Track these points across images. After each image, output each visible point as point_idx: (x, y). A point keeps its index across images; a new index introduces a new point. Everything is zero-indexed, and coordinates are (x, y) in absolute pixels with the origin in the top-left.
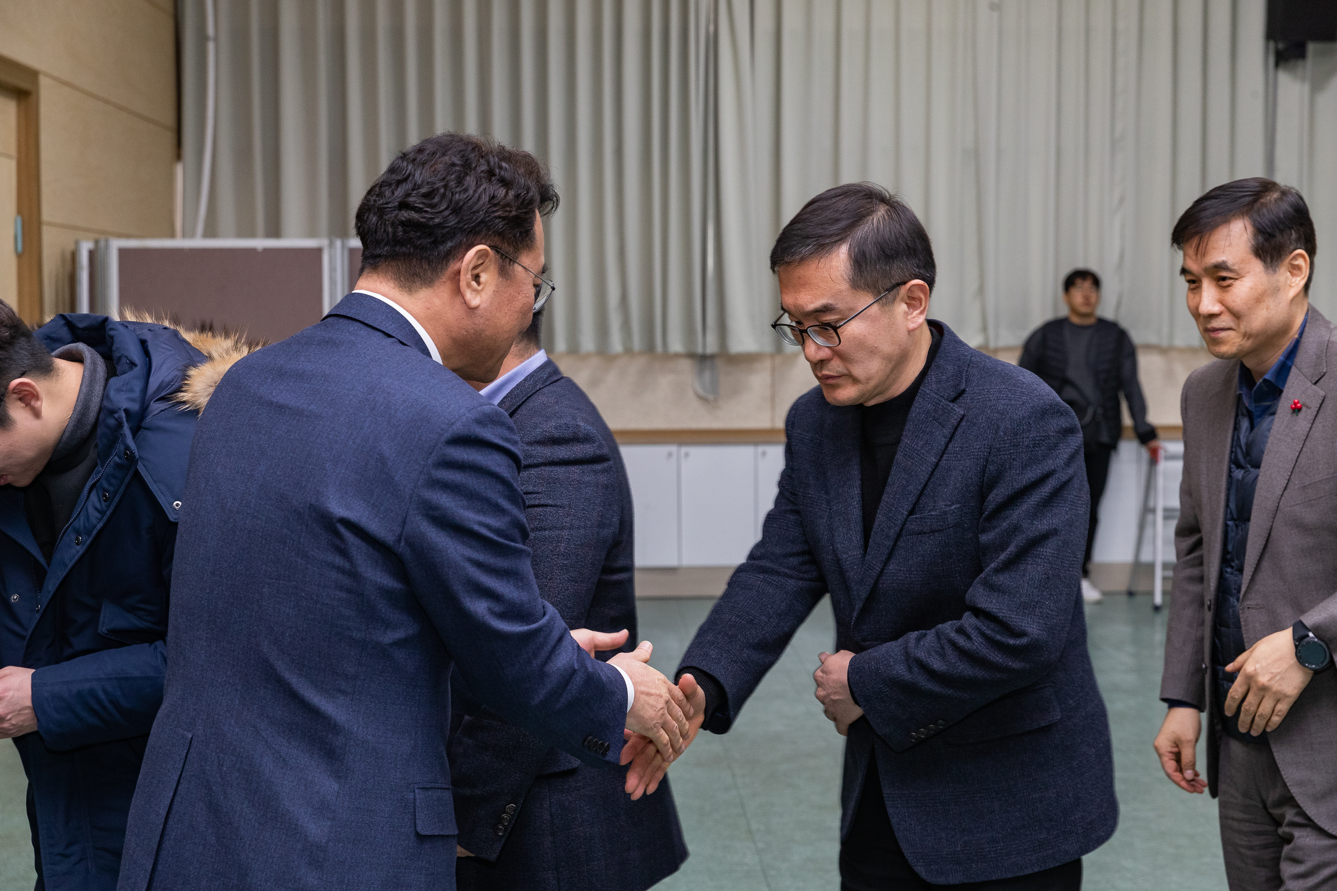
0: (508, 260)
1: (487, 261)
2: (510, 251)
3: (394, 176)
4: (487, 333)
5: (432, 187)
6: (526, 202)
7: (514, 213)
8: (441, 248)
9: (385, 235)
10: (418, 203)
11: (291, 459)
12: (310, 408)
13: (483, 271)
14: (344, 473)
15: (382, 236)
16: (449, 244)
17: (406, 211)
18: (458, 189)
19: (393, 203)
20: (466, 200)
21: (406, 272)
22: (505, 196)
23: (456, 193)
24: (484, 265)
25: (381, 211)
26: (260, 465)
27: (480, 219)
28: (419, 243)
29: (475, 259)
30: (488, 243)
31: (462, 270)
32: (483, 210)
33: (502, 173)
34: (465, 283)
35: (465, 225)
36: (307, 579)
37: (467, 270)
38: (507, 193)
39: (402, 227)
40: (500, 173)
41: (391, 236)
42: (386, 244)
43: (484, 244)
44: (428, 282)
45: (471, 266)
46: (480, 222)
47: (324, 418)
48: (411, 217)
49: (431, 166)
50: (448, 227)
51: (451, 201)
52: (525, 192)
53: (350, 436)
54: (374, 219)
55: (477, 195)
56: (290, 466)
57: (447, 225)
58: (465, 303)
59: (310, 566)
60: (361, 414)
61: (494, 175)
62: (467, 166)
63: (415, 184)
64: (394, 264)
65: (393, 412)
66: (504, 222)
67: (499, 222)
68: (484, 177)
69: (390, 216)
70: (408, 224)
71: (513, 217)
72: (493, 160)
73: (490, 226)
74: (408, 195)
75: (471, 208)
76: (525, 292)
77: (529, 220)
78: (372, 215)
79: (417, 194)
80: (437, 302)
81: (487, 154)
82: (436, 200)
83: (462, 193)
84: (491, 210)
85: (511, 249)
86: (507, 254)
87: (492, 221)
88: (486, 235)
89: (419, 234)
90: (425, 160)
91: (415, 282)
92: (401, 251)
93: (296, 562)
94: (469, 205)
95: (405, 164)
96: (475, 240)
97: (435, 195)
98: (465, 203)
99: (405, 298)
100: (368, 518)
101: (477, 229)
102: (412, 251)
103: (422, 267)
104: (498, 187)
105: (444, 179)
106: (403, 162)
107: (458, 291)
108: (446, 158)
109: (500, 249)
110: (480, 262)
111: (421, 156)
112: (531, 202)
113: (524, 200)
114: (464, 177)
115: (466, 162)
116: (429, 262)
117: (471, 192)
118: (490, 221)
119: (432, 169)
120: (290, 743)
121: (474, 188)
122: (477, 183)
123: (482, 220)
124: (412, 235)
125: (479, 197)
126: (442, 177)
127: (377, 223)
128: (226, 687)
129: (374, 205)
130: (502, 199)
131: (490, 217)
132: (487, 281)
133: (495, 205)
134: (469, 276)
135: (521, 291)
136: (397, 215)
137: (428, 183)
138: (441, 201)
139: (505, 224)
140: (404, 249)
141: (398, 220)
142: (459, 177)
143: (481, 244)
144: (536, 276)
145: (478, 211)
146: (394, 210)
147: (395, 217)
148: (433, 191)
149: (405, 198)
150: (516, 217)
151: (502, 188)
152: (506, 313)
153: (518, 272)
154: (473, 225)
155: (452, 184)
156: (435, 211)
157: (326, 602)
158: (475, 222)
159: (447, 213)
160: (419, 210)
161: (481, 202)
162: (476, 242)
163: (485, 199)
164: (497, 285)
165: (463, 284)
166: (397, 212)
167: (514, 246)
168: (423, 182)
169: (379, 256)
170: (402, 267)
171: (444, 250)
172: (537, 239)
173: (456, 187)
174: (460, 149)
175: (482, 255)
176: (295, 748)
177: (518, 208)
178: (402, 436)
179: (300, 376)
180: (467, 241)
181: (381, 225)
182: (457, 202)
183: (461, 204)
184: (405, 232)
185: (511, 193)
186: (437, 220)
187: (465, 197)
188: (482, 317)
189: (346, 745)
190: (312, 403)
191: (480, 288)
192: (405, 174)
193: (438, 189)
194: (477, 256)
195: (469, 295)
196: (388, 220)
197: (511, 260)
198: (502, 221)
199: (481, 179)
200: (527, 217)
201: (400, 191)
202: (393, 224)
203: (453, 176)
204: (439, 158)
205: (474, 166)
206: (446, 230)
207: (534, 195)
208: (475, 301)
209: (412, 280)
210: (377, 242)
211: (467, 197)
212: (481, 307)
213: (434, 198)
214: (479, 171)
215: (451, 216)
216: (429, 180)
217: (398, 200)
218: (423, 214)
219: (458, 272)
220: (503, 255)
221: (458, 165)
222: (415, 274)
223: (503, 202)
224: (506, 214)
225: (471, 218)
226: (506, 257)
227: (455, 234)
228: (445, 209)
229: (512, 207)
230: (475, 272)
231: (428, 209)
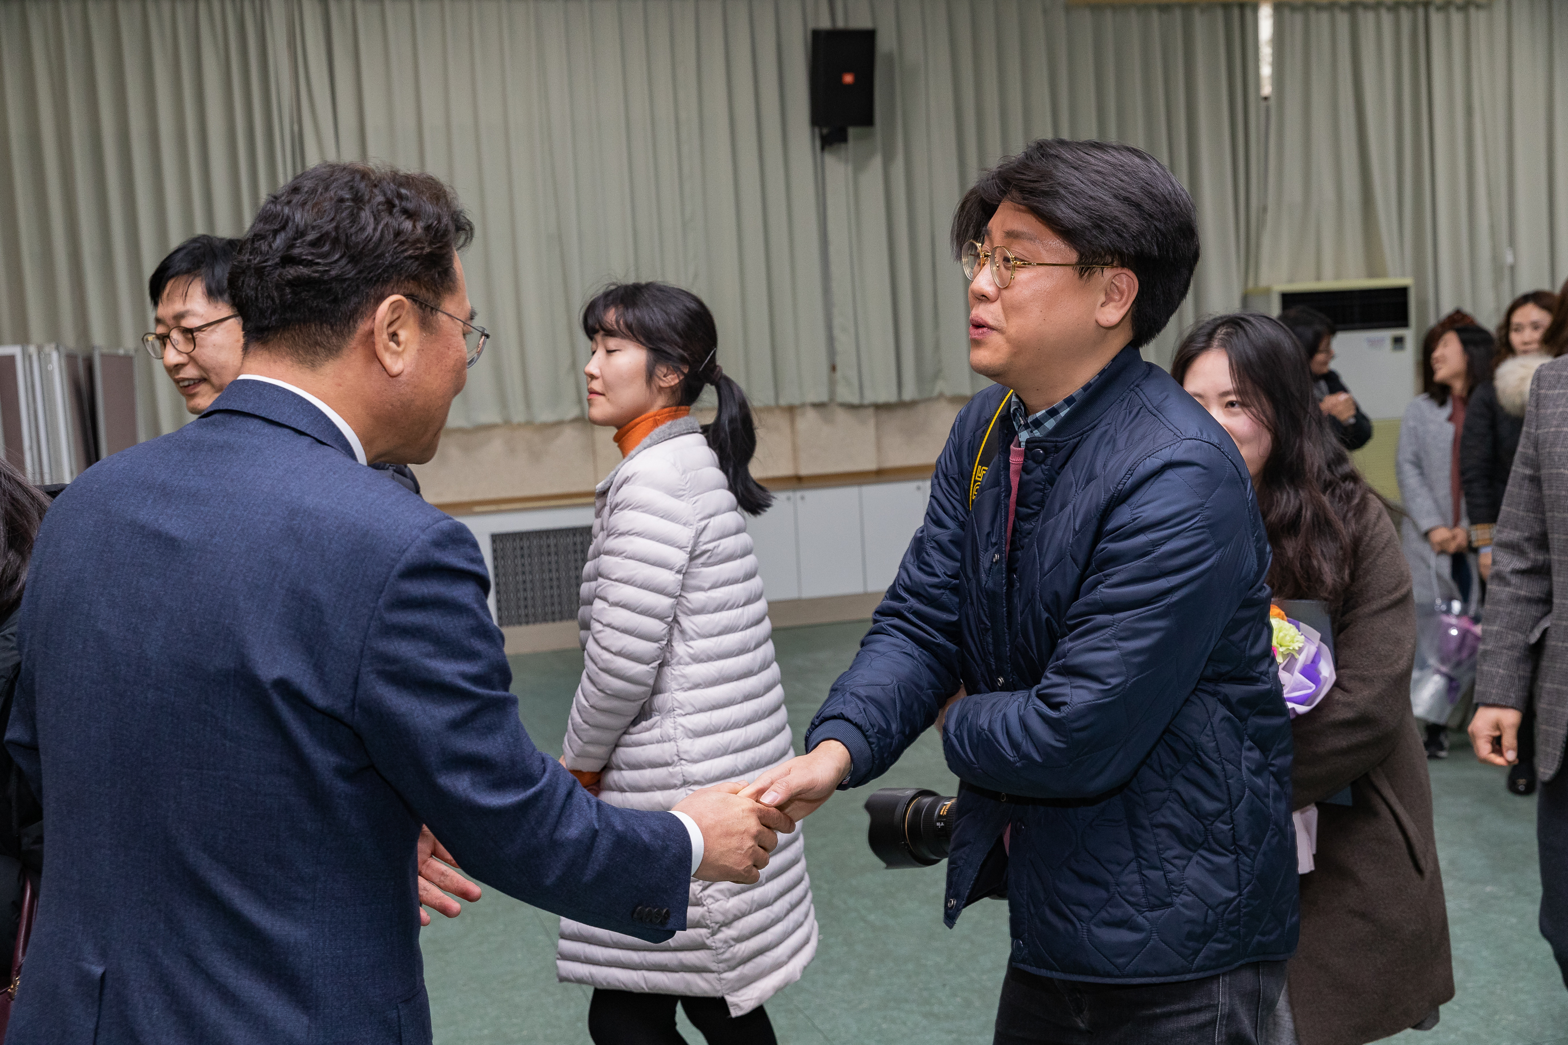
0: (429, 309)
1: (404, 314)
3: (267, 227)
4: (418, 403)
5: (319, 232)
6: (439, 235)
7: (427, 250)
8: (343, 307)
9: (269, 302)
10: (307, 255)
13: (401, 327)
15: (266, 303)
16: (355, 300)
17: (292, 267)
18: (353, 230)
19: (273, 259)
20: (365, 242)
21: (304, 343)
22: (413, 230)
23: (351, 235)
24: (401, 319)
25: (260, 272)
26: (157, 619)
27: (387, 263)
28: (315, 304)
29: (389, 314)
30: (402, 291)
31: (375, 329)
32: (389, 252)
33: (404, 204)
34: (382, 346)
35: (369, 273)
37: (382, 329)
38: (414, 226)
39: (290, 288)
40: (401, 203)
41: (277, 302)
42: (273, 312)
43: (397, 293)
44: (333, 352)
45: (386, 323)
46: (388, 267)
48: (299, 274)
49: (314, 206)
50: (346, 279)
51: (347, 246)
52: (436, 222)
54: (253, 282)
55: (378, 234)
57: (347, 276)
58: (386, 370)
61: (394, 206)
62: (358, 200)
63: (297, 232)
64: (287, 335)
66: (417, 263)
67: (412, 263)
68: (382, 211)
69: (272, 277)
70: (296, 283)
71: (427, 254)
72: (391, 189)
73: (401, 269)
74: (290, 246)
75: (374, 250)
76: (456, 345)
77: (446, 257)
78: (251, 279)
79: (302, 243)
80: (349, 374)
81: (380, 181)
82: (326, 248)
83: (359, 233)
84: (399, 249)
85: (430, 296)
86: (427, 301)
87: (402, 263)
88: (398, 282)
89: (312, 293)
90: (304, 199)
91: (316, 353)
92: (293, 317)
94: (370, 247)
96: (384, 290)
97: (326, 241)
98: (364, 246)
99: (307, 376)
101: (386, 276)
102: (307, 316)
103: (325, 334)
104: (402, 220)
105: (333, 219)
106: (277, 205)
107: (374, 357)
108: (331, 194)
109: (416, 296)
110: (396, 316)
111: (298, 197)
112: (446, 232)
113: (437, 231)
114: (358, 213)
115: (356, 194)
116: (332, 326)
117: (370, 230)
118: (402, 262)
119: (316, 209)
121: (371, 226)
122: (375, 219)
123: (390, 263)
124: (304, 295)
125: (382, 235)
126: (329, 219)
127: (258, 288)
129: (250, 266)
130: (410, 235)
131: (399, 260)
132: (407, 340)
133: (402, 243)
134: (385, 336)
135: (450, 344)
136: (281, 273)
137: (313, 228)
138: (333, 248)
139: (419, 265)
140: (298, 315)
141: (283, 279)
142: (352, 215)
143: (393, 293)
144: (465, 323)
145: (383, 254)
146: (276, 268)
147: (280, 275)
148: (322, 236)
149: (288, 250)
150: (430, 252)
151: (408, 221)
152: (437, 374)
153: (443, 321)
154: (380, 271)
155: (345, 224)
156: (328, 261)
158: (380, 267)
159: (343, 262)
160: (310, 264)
161: (384, 242)
162: (387, 293)
163: (389, 236)
164: (421, 341)
165: (380, 348)
166: (279, 270)
167: (434, 291)
168: (307, 226)
169: (269, 330)
170: (298, 335)
171: (348, 309)
172: (459, 278)
173: (351, 227)
174: (345, 180)
175: (396, 307)
177: (431, 243)
178: (341, 574)
179: (193, 496)
180: (376, 293)
181: (262, 289)
182: (355, 246)
183: (361, 246)
184: (294, 293)
185: (420, 225)
186: (333, 273)
187: (363, 237)
188: (408, 384)
191: (400, 349)
192: (281, 219)
193: (327, 233)
194: (391, 309)
195: (388, 359)
196: (271, 282)
197: (432, 309)
198: (415, 261)
199: (379, 213)
200: (445, 251)
201: (279, 241)
202: (278, 287)
203: (344, 214)
204: (321, 194)
205: (367, 198)
206: (345, 286)
207: (447, 225)
208: (396, 365)
209: (314, 352)
210: (262, 313)
211: (367, 237)
212: (405, 373)
213: (324, 244)
214: (376, 204)
215: (349, 266)
216: (314, 224)
217: (279, 254)
218: (315, 268)
219: (372, 333)
220: (421, 304)
221: (348, 199)
222: (317, 343)
223: (413, 238)
224: (418, 252)
225: (375, 265)
226: (426, 306)
227: (358, 287)
228: (341, 257)
229: (422, 243)
230: (391, 330)
231: (319, 261)
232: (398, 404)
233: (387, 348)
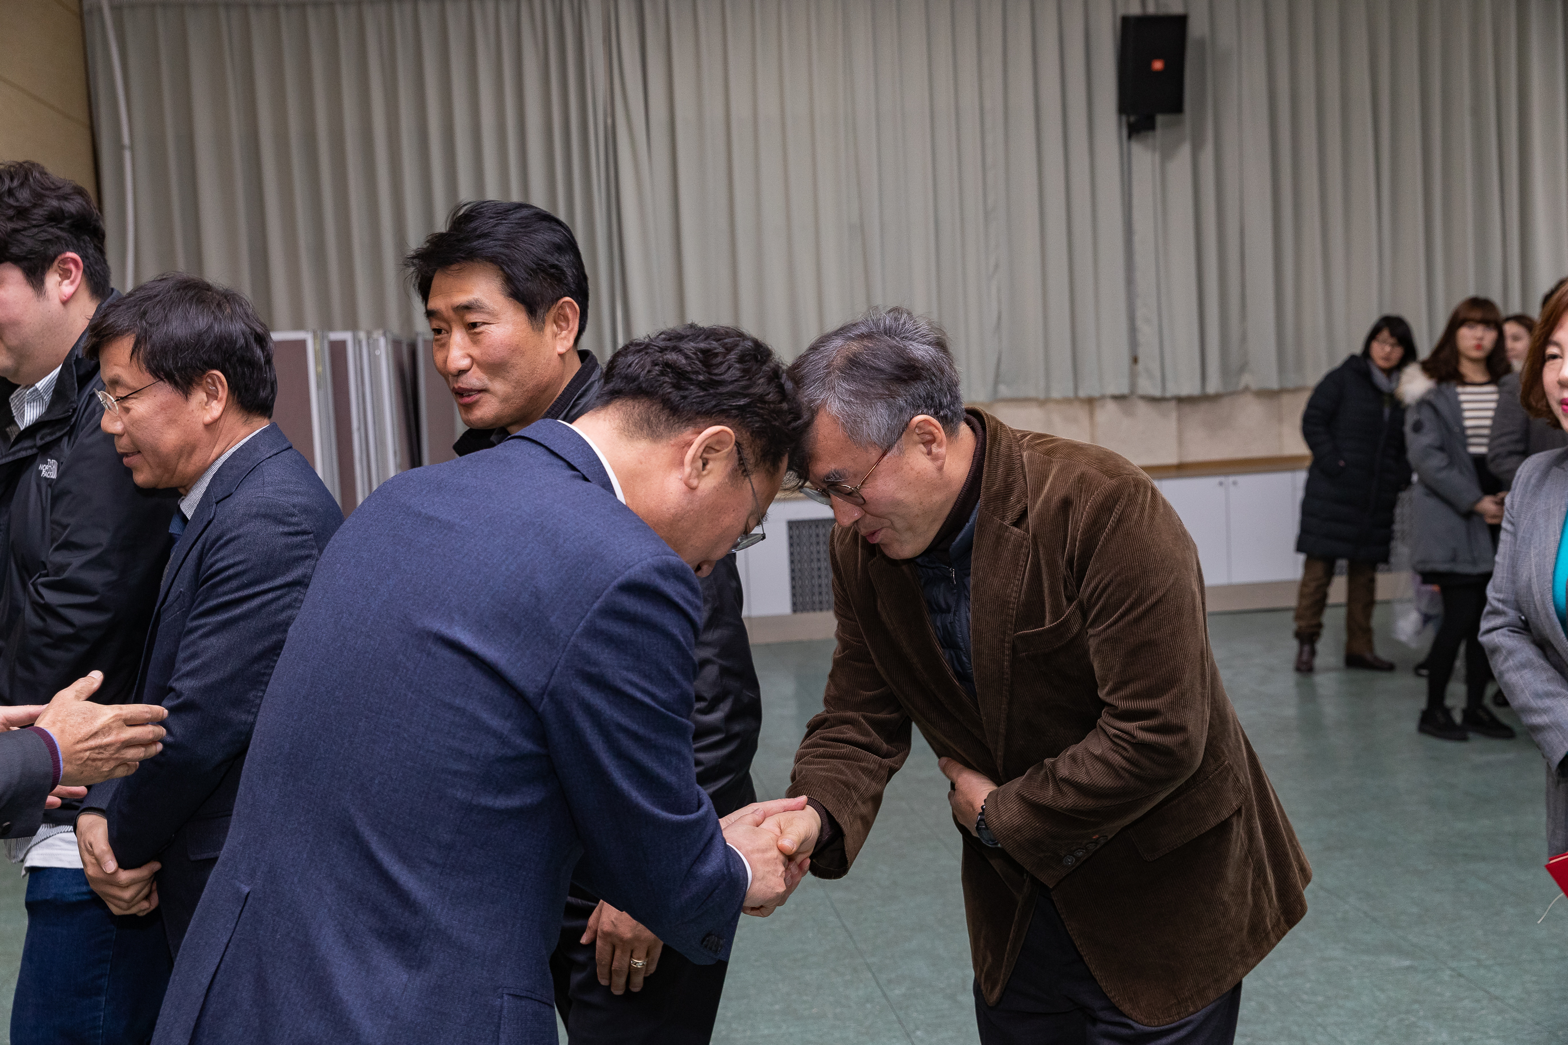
11: (427, 575)
12: (463, 523)
14: (488, 603)
36: (415, 718)
47: (477, 536)
53: (504, 561)
56: (423, 584)
59: (421, 703)
60: (522, 539)
65: (561, 541)
93: (405, 695)
100: (508, 660)
120: (356, 915)
128: (296, 836)
157: (432, 749)
176: (361, 922)
178: (566, 571)
189: (425, 929)
190: (466, 518)
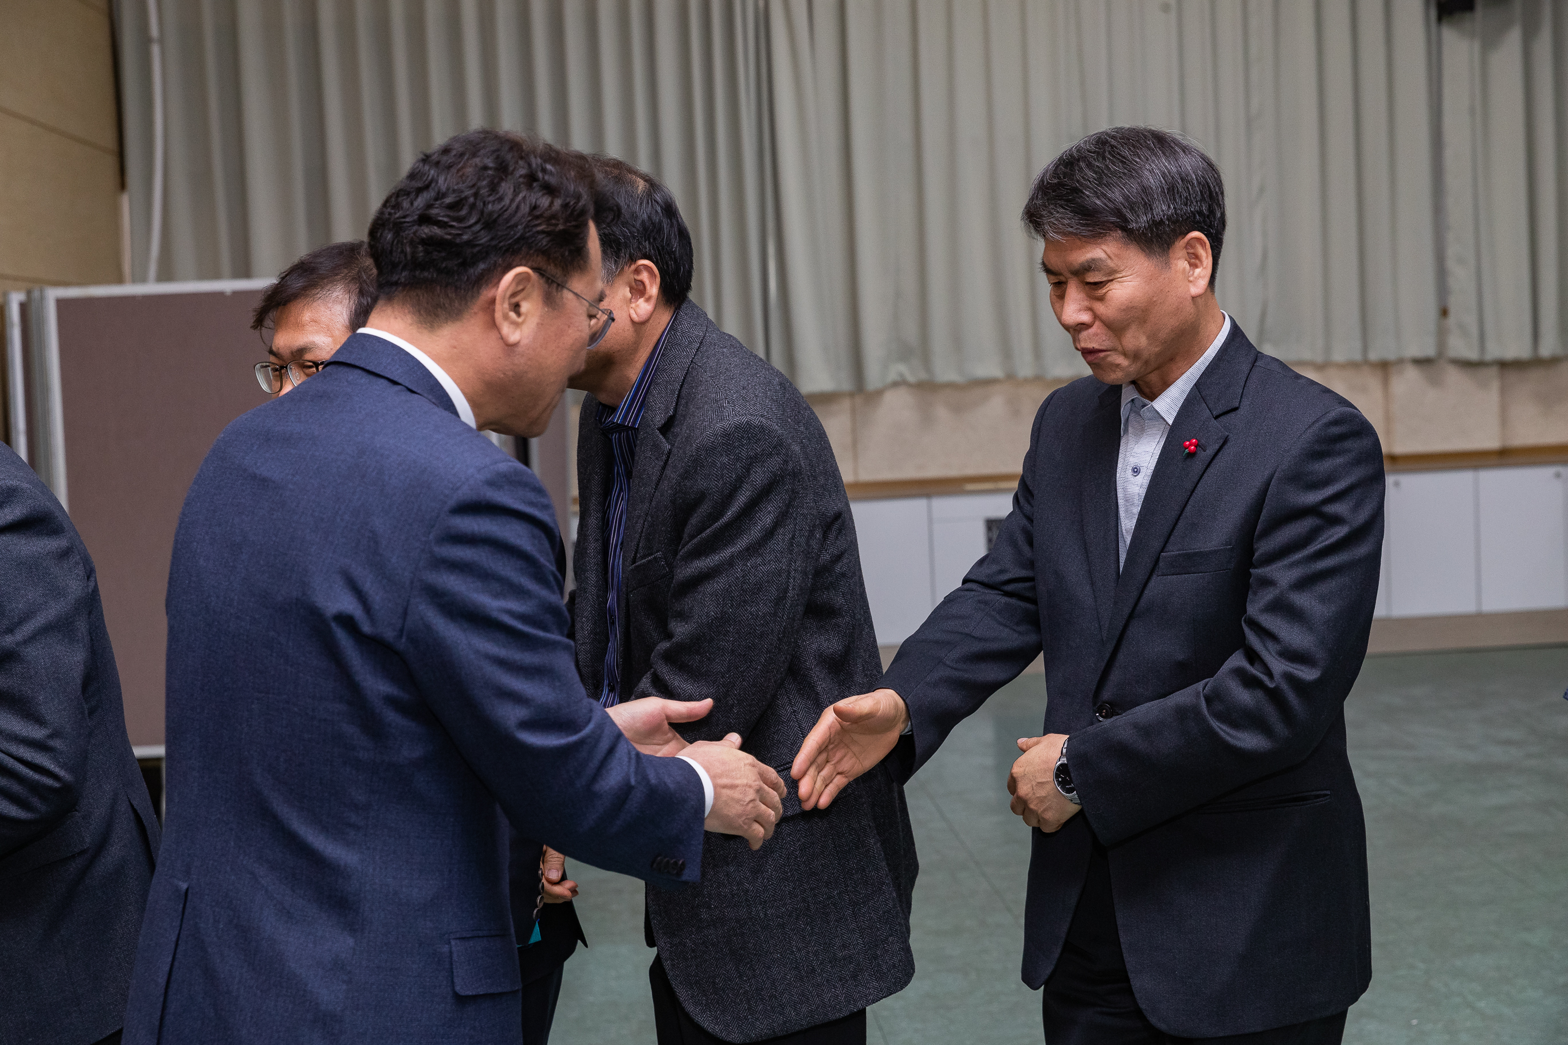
0: (555, 285)
1: (528, 286)
2: (557, 274)
3: (414, 183)
4: (530, 376)
5: (459, 196)
6: (575, 213)
7: (561, 227)
8: (471, 271)
9: (402, 256)
10: (441, 216)
12: (295, 479)
13: (524, 299)
15: (399, 258)
16: (482, 266)
17: (427, 226)
18: (491, 198)
19: (413, 216)
20: (501, 212)
21: (427, 303)
22: (550, 206)
23: (489, 203)
24: (525, 292)
25: (398, 227)
27: (518, 235)
28: (444, 265)
29: (514, 285)
30: (530, 264)
31: (497, 298)
32: (522, 224)
33: (546, 177)
34: (501, 314)
35: (500, 242)
36: (300, 691)
37: (504, 298)
38: (552, 202)
39: (423, 246)
40: (543, 178)
41: (409, 257)
42: (404, 268)
43: (525, 266)
44: (455, 315)
45: (509, 293)
46: (518, 239)
48: (433, 234)
49: (458, 171)
50: (479, 245)
51: (482, 213)
52: (575, 201)
54: (390, 236)
55: (514, 205)
56: (273, 554)
57: (478, 243)
58: (502, 338)
59: (301, 675)
61: (536, 180)
62: (503, 170)
63: (438, 194)
64: (413, 292)
66: (548, 239)
68: (523, 183)
69: (409, 233)
70: (430, 242)
71: (560, 231)
72: (536, 162)
73: (532, 242)
74: (430, 206)
75: (508, 220)
76: (577, 324)
77: (582, 236)
78: (386, 231)
79: (440, 205)
80: (465, 338)
81: (528, 154)
82: (463, 212)
83: (496, 202)
84: (532, 223)
85: (559, 272)
86: (554, 277)
88: (527, 255)
89: (443, 254)
90: (450, 163)
91: (437, 316)
92: (422, 276)
93: (286, 670)
94: (505, 217)
95: (427, 168)
96: (513, 260)
97: (464, 205)
98: (499, 216)
99: (424, 334)
101: (515, 247)
102: (435, 276)
103: (448, 295)
104: (540, 194)
105: (473, 186)
106: (424, 166)
107: (493, 325)
108: (477, 160)
109: (544, 271)
110: (520, 287)
111: (447, 159)
112: (583, 212)
113: (573, 210)
114: (499, 183)
115: (501, 164)
116: (456, 288)
117: (507, 201)
118: (532, 236)
119: (461, 173)
120: (294, 892)
121: (510, 195)
122: (514, 191)
123: (522, 236)
124: (435, 255)
125: (518, 207)
126: (471, 184)
127: (393, 242)
129: (389, 219)
130: (547, 210)
131: (531, 233)
132: (529, 312)
133: (537, 217)
134: (506, 306)
135: (571, 323)
136: (417, 231)
137: (454, 191)
138: (470, 213)
139: (550, 241)
140: (426, 274)
141: (418, 237)
142: (493, 184)
143: (521, 265)
144: (591, 305)
145: (516, 225)
146: (413, 225)
147: (414, 233)
148: (461, 200)
149: (425, 210)
150: (564, 232)
151: (546, 197)
152: (553, 351)
153: (567, 300)
154: (510, 241)
155: (484, 191)
156: (461, 225)
158: (511, 238)
159: (478, 227)
160: (445, 225)
161: (519, 215)
162: (515, 263)
163: (525, 209)
164: (541, 316)
165: (498, 314)
166: (415, 228)
167: (563, 268)
168: (448, 189)
169: (396, 284)
170: (423, 295)
171: (474, 272)
172: (591, 259)
173: (489, 195)
174: (492, 148)
175: (520, 279)
177: (567, 221)
178: (397, 508)
179: (288, 440)
180: (503, 262)
181: (397, 243)
182: (491, 214)
183: (495, 216)
184: (427, 252)
185: (558, 203)
186: (465, 237)
187: (500, 207)
188: (523, 356)
190: (297, 472)
191: (520, 320)
192: (426, 180)
193: (466, 198)
194: (516, 280)
195: (506, 328)
196: (406, 238)
197: (558, 285)
198: (547, 236)
199: (519, 185)
200: (577, 230)
201: (420, 202)
202: (412, 242)
203: (484, 183)
204: (468, 159)
205: (511, 169)
206: (477, 249)
207: (584, 205)
208: (514, 336)
209: (434, 314)
210: (394, 266)
211: (502, 208)
212: (522, 343)
213: (462, 209)
214: (518, 175)
215: (483, 231)
216: (456, 187)
217: (418, 212)
218: (449, 230)
219: (493, 301)
220: (548, 279)
221: (490, 168)
222: (439, 306)
223: (548, 214)
224: (552, 228)
225: (507, 235)
226: (553, 281)
227: (487, 253)
228: (476, 223)
229: (558, 220)
230: (514, 300)
231: (454, 223)
232: (510, 373)
233: (506, 317)
